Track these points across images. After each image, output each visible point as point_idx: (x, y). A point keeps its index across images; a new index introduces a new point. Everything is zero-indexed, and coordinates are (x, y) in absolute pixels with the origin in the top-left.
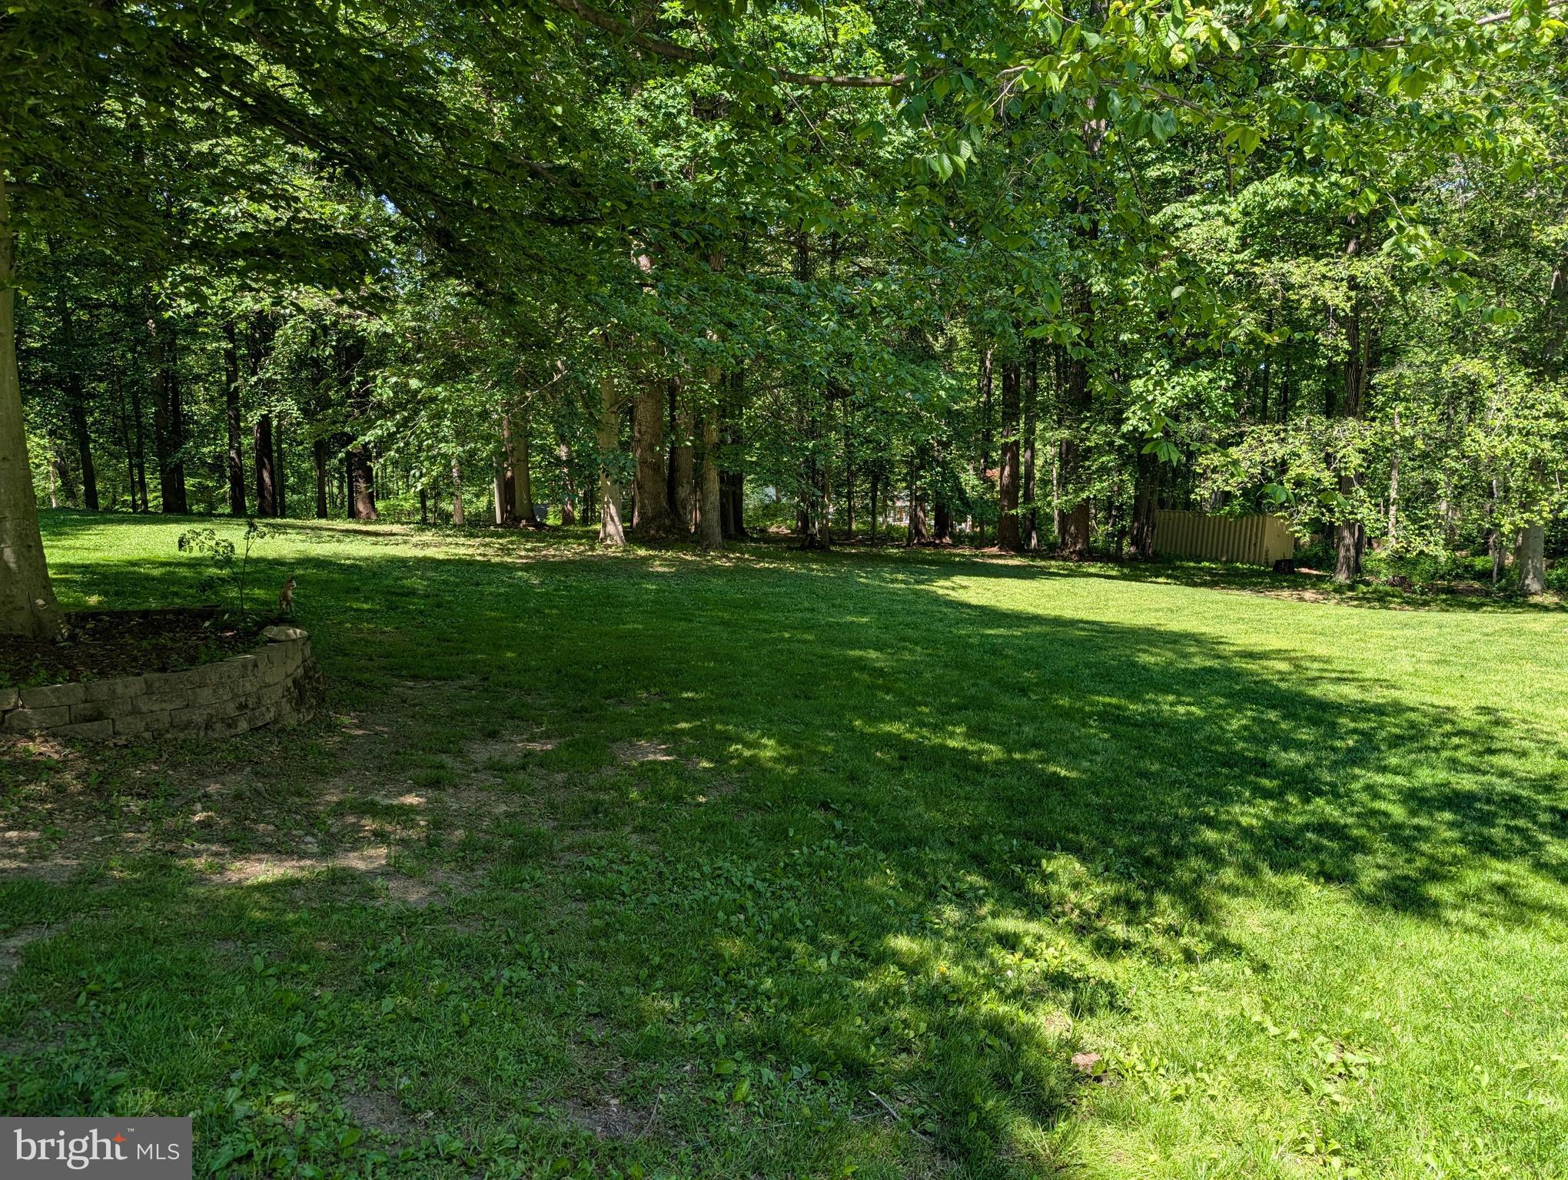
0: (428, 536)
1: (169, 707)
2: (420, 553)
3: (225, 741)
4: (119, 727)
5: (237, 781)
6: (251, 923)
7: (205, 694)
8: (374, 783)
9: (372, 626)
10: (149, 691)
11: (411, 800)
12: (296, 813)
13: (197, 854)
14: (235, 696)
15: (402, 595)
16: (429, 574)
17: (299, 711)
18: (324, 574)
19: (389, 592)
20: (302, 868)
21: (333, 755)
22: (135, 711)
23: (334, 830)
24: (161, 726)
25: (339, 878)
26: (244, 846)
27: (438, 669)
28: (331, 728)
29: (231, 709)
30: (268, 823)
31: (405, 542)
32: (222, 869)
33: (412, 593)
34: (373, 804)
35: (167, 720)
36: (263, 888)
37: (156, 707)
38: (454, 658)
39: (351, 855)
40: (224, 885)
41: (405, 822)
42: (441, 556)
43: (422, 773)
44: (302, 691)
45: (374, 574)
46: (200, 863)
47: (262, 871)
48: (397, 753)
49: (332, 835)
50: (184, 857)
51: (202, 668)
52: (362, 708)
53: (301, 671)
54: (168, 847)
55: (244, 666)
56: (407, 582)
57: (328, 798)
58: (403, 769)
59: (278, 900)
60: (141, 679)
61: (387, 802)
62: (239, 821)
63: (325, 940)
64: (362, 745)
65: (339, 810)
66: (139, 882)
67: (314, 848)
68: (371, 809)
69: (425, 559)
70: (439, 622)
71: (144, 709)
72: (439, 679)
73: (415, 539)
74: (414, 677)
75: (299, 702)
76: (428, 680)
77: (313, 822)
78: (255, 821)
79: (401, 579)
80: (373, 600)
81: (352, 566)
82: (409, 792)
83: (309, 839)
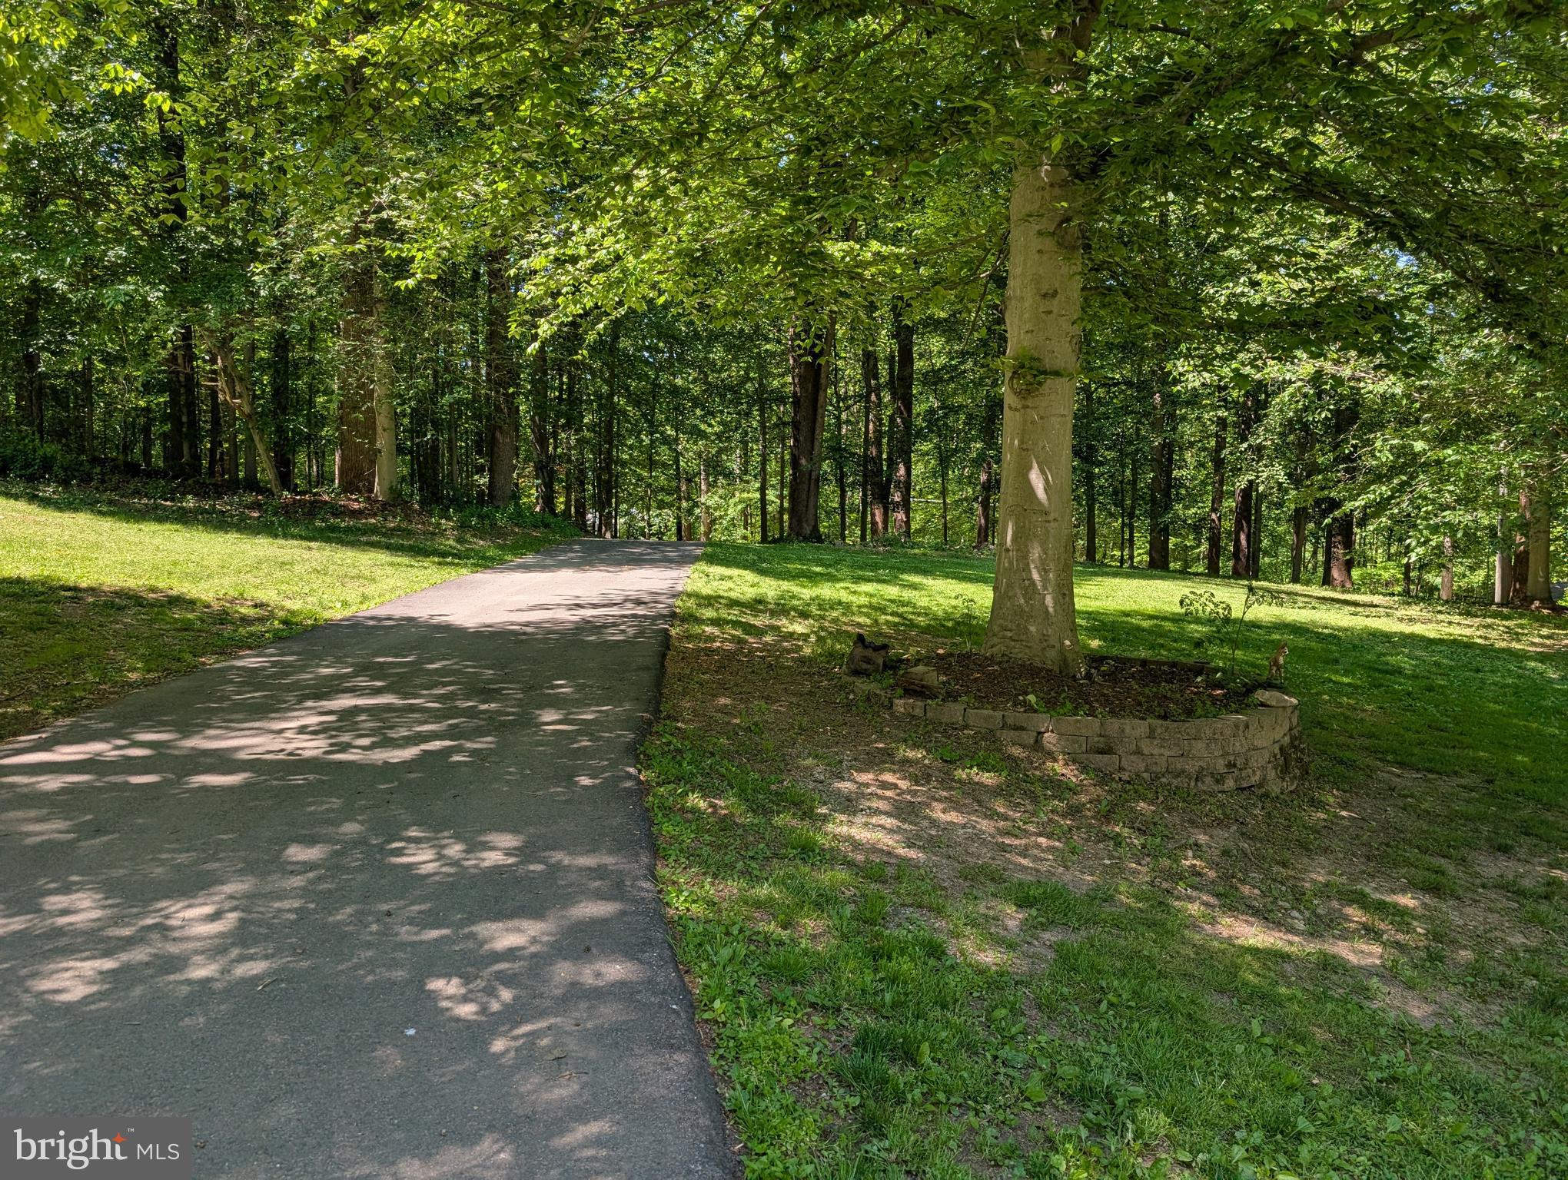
0: (1414, 611)
1: (1167, 753)
2: (1407, 629)
3: (1212, 794)
4: (1124, 763)
5: (1225, 836)
6: (1245, 984)
7: (1199, 748)
8: (1364, 872)
9: (1352, 702)
10: (1151, 736)
11: (1407, 901)
12: (1282, 884)
13: (1191, 899)
14: (1225, 754)
15: (1387, 672)
16: (1419, 653)
17: (1283, 780)
18: (1301, 642)
19: (1371, 668)
20: (1291, 943)
21: (1318, 832)
22: (1138, 752)
23: (1320, 911)
24: (1159, 769)
25: (1329, 965)
26: (1231, 902)
27: (1430, 760)
28: (1316, 804)
29: (1220, 766)
30: (1254, 887)
31: (1388, 615)
32: (1214, 922)
33: (1399, 671)
34: (1364, 896)
35: (1164, 765)
36: (1254, 951)
37: (1155, 752)
38: (1451, 752)
39: (1340, 943)
40: (1216, 937)
41: (1399, 924)
42: (1432, 635)
43: (1420, 875)
44: (1288, 758)
45: (1355, 647)
46: (1194, 908)
47: (1254, 935)
48: (1388, 845)
49: (1318, 916)
50: (1178, 898)
51: (1198, 721)
52: (1347, 788)
53: (1287, 739)
54: (1165, 885)
55: (1237, 726)
56: (1391, 659)
57: (1313, 876)
58: (1396, 865)
59: (1270, 969)
60: (1146, 723)
61: (1377, 896)
62: (1226, 877)
63: (1320, 1026)
64: (1348, 828)
65: (1325, 891)
66: (1142, 911)
67: (1301, 925)
68: (1361, 900)
69: (1412, 637)
70: (1431, 709)
71: (1146, 751)
72: (1430, 771)
73: (1401, 613)
74: (1401, 764)
75: (1284, 770)
76: (1418, 770)
77: (1298, 898)
78: (1243, 882)
79: (1385, 655)
80: (1354, 675)
81: (1330, 635)
82: (1404, 891)
83: (1295, 914)
